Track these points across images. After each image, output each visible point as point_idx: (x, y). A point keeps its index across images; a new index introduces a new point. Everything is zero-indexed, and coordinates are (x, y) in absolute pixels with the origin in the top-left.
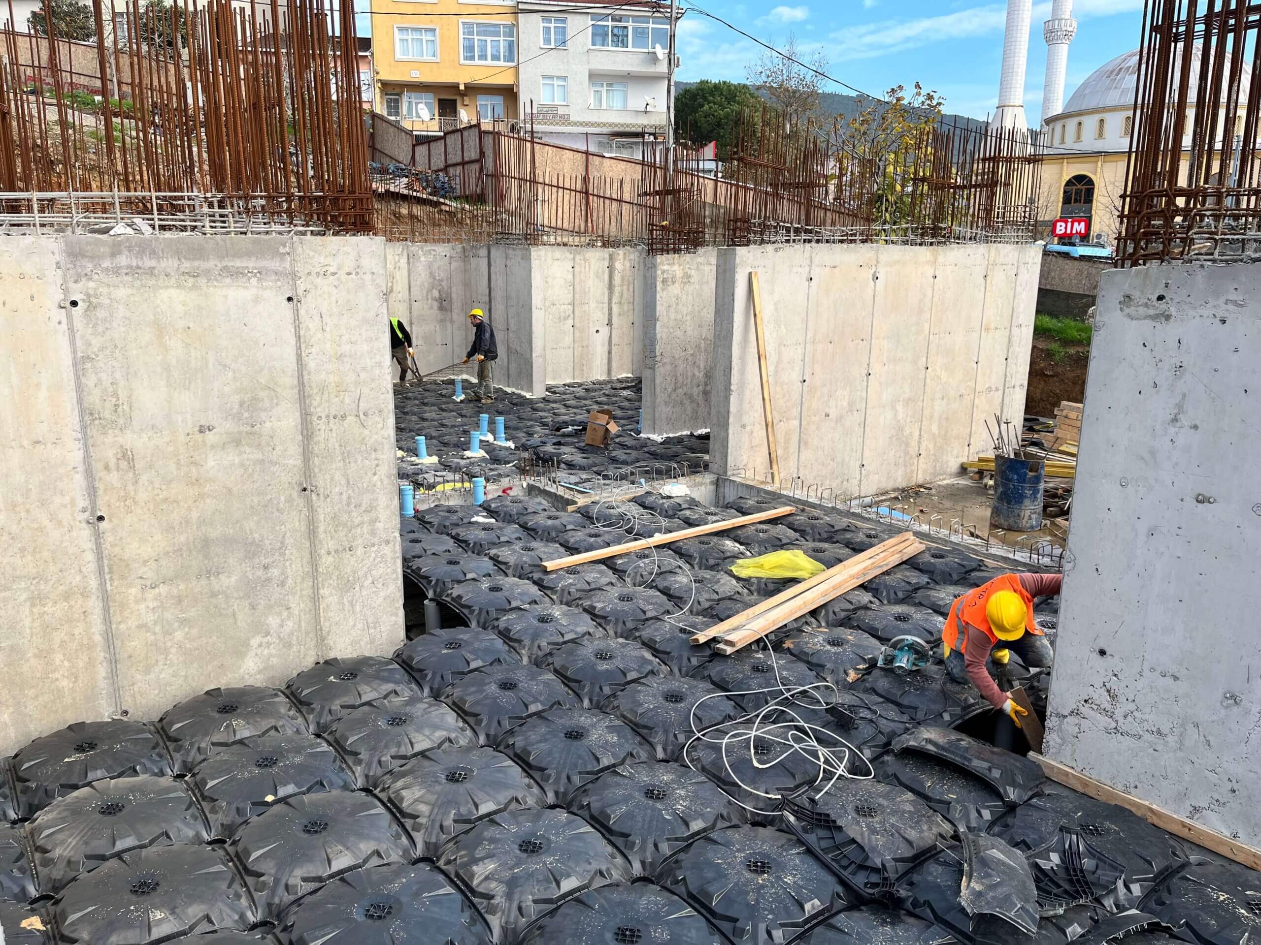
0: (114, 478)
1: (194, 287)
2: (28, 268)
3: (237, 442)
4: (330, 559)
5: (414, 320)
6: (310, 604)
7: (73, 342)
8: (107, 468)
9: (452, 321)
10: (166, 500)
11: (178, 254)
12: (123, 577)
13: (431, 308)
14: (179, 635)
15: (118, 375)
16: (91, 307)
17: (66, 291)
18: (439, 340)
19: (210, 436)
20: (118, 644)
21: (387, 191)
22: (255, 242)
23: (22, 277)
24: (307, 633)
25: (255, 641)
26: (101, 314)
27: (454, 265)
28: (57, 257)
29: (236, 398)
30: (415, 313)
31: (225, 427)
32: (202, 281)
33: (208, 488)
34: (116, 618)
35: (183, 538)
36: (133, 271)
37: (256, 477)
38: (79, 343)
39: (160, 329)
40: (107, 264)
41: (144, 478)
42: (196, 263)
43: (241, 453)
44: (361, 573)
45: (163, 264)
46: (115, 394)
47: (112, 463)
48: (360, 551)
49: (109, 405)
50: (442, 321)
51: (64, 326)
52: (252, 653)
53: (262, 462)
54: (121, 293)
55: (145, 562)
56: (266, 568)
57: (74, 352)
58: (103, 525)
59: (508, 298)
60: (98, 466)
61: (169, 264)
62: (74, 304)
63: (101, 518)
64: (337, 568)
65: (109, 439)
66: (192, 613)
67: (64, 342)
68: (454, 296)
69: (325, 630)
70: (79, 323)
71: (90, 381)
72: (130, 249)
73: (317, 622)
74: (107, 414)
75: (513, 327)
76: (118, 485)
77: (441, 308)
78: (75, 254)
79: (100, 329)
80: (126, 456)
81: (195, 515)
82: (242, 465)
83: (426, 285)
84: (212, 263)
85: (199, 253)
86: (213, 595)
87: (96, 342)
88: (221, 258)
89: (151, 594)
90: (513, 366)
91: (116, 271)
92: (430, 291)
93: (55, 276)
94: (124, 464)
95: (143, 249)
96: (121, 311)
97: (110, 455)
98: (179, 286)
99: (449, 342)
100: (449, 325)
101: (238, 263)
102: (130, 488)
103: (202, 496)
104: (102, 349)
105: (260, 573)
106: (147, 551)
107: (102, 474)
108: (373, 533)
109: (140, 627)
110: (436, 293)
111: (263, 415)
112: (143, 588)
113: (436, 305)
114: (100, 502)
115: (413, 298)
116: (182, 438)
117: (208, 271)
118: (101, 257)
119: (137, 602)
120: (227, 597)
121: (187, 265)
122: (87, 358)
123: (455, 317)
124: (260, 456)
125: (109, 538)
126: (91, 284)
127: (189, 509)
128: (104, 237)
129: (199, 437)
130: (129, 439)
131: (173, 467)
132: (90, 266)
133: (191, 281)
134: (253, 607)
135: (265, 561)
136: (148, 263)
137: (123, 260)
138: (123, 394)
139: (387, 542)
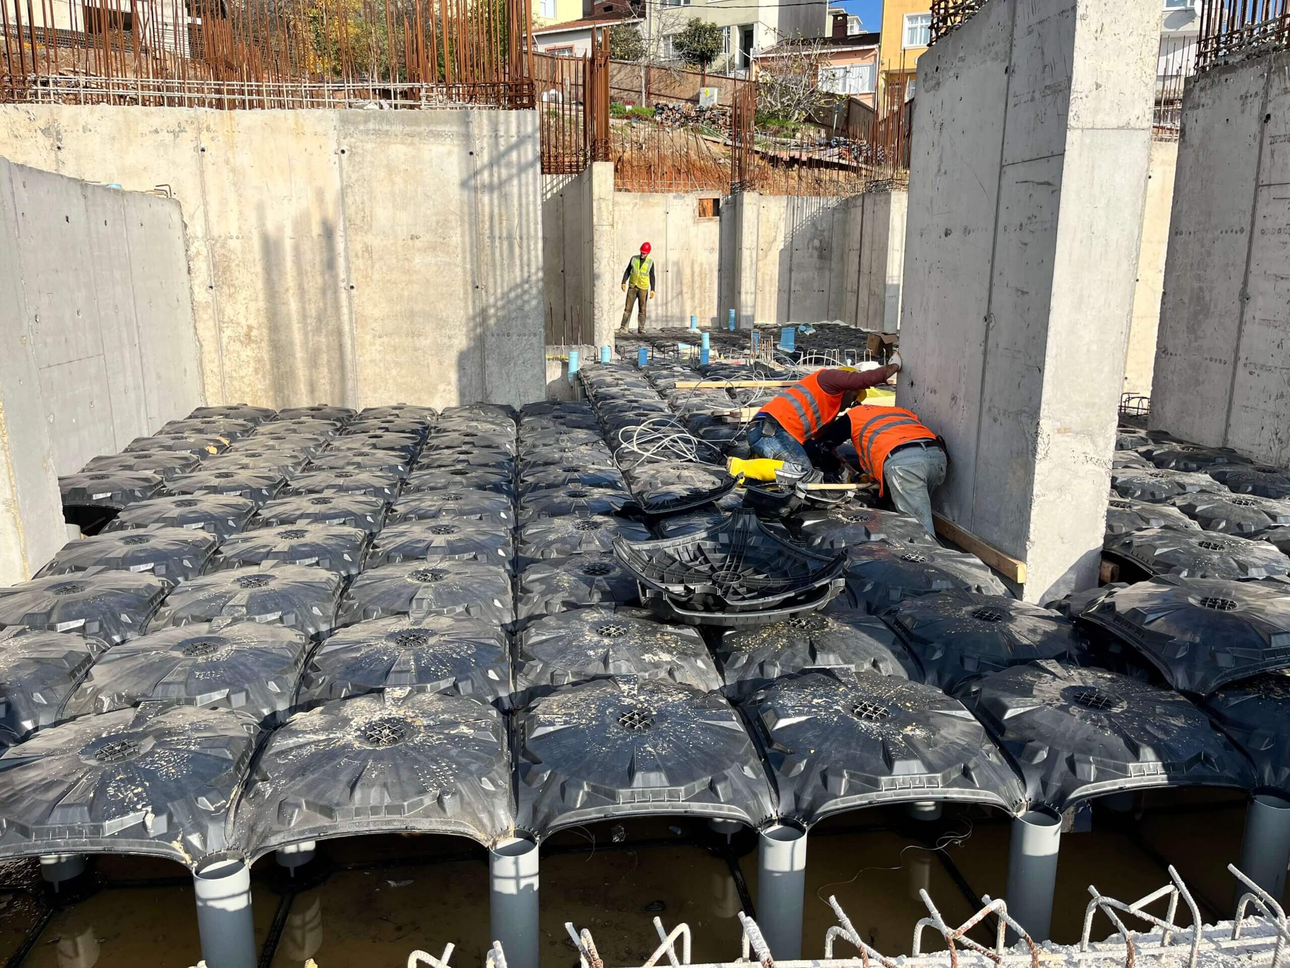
0: (360, 263)
1: (412, 144)
2: (319, 129)
3: (434, 249)
4: (493, 339)
5: (794, 267)
6: (479, 370)
7: (341, 176)
8: (357, 256)
9: (830, 270)
10: (389, 281)
11: (403, 122)
12: (362, 327)
13: (811, 256)
14: (394, 372)
15: (366, 198)
16: (352, 154)
17: (339, 144)
18: (816, 286)
19: (417, 243)
20: (359, 369)
21: (810, 159)
22: (450, 114)
23: (316, 134)
24: (476, 389)
25: (441, 387)
26: (357, 158)
27: (836, 215)
28: (335, 123)
29: (434, 218)
30: (795, 261)
31: (427, 238)
32: (416, 140)
33: (414, 277)
34: (358, 353)
35: (398, 308)
36: (377, 132)
37: (445, 273)
38: (345, 175)
39: (391, 170)
40: (361, 128)
41: (377, 266)
42: (413, 128)
43: (436, 256)
44: (515, 354)
45: (394, 128)
46: (363, 210)
47: (360, 254)
48: (515, 338)
49: (359, 216)
50: (821, 269)
51: (337, 165)
52: (439, 395)
53: (449, 264)
54: (369, 146)
55: (376, 320)
56: (450, 338)
57: (342, 182)
58: (354, 291)
59: (872, 242)
60: (351, 254)
61: (397, 128)
62: (343, 152)
63: (352, 287)
64: (498, 347)
65: (359, 238)
66: (402, 359)
67: (337, 174)
68: (834, 245)
69: (489, 390)
70: (345, 163)
71: (349, 200)
72: (375, 118)
73: (483, 383)
74: (358, 222)
75: (874, 270)
76: (362, 267)
77: (821, 257)
78: (344, 121)
79: (357, 168)
80: (368, 250)
81: (406, 293)
82: (436, 264)
83: (808, 235)
84: (423, 128)
85: (416, 122)
86: (416, 350)
87: (354, 177)
88: (428, 125)
89: (378, 341)
90: (872, 307)
91: (367, 132)
92: (811, 240)
93: (333, 134)
94: (366, 255)
95: (384, 119)
96: (369, 158)
97: (359, 247)
98: (403, 143)
99: (826, 289)
100: (827, 273)
101: (440, 128)
102: (369, 270)
103: (410, 282)
104: (357, 181)
105: (446, 340)
106: (377, 313)
107: (354, 259)
108: (525, 325)
109: (371, 361)
110: (816, 243)
111: (451, 232)
112: (375, 336)
113: (816, 254)
114: (353, 276)
115: (795, 247)
116: (400, 243)
117: (420, 134)
118: (359, 123)
119: (370, 345)
120: (424, 352)
121: (407, 129)
122: (349, 186)
123: (833, 265)
124: (448, 260)
125: (356, 301)
126: (353, 140)
127: (403, 289)
128: (360, 111)
129: (410, 242)
130: (369, 239)
131: (394, 261)
132: (352, 129)
133: (410, 139)
134: (441, 363)
135: (448, 332)
136: (385, 127)
137: (371, 125)
138: (367, 212)
139: (535, 335)
